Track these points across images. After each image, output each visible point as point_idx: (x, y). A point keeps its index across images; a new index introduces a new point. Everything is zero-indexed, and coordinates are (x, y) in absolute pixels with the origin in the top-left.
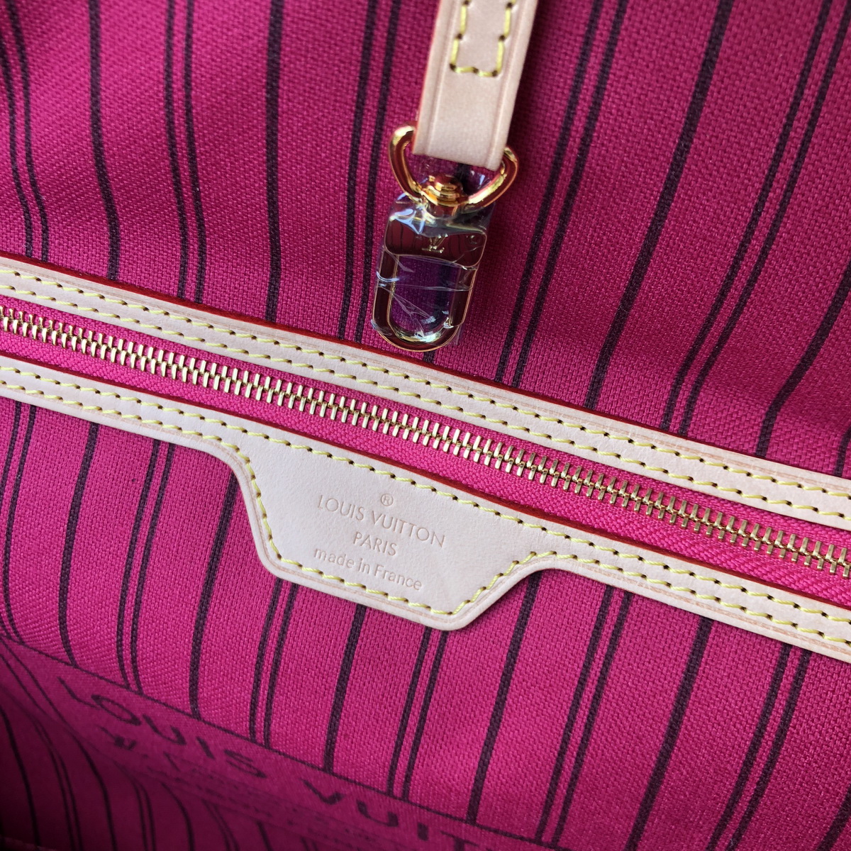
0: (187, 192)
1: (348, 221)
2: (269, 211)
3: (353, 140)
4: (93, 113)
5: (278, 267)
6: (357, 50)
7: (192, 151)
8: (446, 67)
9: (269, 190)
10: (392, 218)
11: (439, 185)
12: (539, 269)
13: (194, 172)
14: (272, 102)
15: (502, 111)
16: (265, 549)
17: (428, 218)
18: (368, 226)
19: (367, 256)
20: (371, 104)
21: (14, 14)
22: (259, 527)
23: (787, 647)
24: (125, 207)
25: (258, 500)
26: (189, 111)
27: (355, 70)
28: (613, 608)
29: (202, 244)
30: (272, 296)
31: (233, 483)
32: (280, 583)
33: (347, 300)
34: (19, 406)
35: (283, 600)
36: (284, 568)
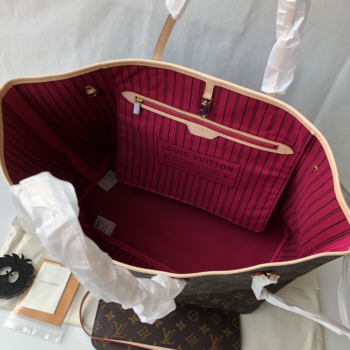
0: (182, 98)
1: (198, 103)
3: (199, 96)
4: (174, 90)
7: (184, 94)
8: (206, 92)
11: (206, 101)
13: (183, 96)
15: (211, 96)
16: (191, 132)
17: (205, 104)
18: (200, 104)
19: (199, 106)
22: (190, 130)
23: (242, 145)
25: (189, 127)
28: (226, 140)
29: (182, 104)
30: (189, 109)
31: (186, 126)
32: (192, 134)
33: (197, 110)
34: (162, 116)
35: (193, 136)
36: (193, 133)
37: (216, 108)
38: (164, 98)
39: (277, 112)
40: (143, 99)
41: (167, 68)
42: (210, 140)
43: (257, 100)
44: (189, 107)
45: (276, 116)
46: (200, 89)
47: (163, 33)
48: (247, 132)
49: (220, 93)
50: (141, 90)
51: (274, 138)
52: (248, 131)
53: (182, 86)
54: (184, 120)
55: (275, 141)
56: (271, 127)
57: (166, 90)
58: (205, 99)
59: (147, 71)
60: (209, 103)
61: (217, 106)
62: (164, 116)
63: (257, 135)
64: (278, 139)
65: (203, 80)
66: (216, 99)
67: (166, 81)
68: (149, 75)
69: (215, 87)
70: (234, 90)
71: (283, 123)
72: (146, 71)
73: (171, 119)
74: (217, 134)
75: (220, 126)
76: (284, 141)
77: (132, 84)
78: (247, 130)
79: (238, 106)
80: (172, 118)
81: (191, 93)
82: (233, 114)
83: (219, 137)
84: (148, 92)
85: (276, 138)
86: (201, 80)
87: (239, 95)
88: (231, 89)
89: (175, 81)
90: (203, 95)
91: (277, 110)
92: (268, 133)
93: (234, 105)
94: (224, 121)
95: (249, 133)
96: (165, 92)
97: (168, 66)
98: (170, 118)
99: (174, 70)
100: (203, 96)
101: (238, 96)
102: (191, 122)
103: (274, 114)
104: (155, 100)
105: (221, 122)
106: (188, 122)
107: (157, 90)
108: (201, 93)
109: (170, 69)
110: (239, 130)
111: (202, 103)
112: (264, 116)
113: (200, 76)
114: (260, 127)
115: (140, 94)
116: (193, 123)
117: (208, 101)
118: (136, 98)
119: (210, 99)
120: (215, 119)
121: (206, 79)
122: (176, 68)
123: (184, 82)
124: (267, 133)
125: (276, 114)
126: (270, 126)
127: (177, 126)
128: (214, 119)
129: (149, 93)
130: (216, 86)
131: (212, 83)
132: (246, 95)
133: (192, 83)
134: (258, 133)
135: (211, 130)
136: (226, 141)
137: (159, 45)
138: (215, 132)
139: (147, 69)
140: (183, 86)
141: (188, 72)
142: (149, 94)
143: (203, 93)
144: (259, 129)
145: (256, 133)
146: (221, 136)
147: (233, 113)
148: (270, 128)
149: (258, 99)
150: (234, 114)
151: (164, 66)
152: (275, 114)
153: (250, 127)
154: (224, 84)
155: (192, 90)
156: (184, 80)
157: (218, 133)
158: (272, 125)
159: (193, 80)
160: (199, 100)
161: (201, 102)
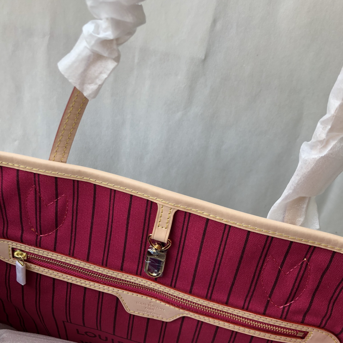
0: (107, 243)
1: (140, 250)
2: (124, 247)
3: (142, 235)
4: (91, 227)
5: (124, 260)
6: (143, 221)
7: (111, 234)
8: (157, 226)
9: (125, 243)
10: (149, 250)
11: (157, 245)
12: (178, 262)
13: (110, 238)
14: (127, 228)
15: (167, 235)
16: (127, 309)
17: (155, 251)
18: (144, 251)
19: (143, 258)
20: (146, 229)
21: (77, 209)
22: (125, 306)
23: (233, 331)
24: (93, 246)
25: (123, 301)
26: (112, 227)
27: (143, 224)
28: (200, 323)
29: (108, 255)
30: (122, 266)
31: (118, 299)
32: (130, 315)
33: (138, 267)
34: (68, 283)
35: (132, 317)
36: (131, 312)
37: (179, 259)
38: (71, 246)
39: (308, 260)
40: (27, 253)
41: (78, 178)
42: (167, 322)
43: (268, 236)
44: (121, 260)
45: (305, 269)
46: (145, 220)
47: (69, 111)
48: (243, 309)
49: (187, 227)
50: (22, 233)
51: (300, 318)
52: (246, 307)
53: (109, 216)
54: (111, 288)
55: (302, 323)
56: (295, 293)
57: (76, 229)
58: (154, 242)
59: (36, 189)
60: (163, 248)
61: (179, 256)
62: (71, 284)
63: (264, 314)
64: (308, 319)
65: (151, 199)
66: (177, 240)
67: (75, 207)
68: (40, 198)
69: (178, 214)
70: (217, 219)
71: (320, 282)
72: (34, 189)
73: (85, 288)
74: (178, 313)
75: (186, 296)
76: (321, 324)
77: (4, 223)
78: (244, 305)
79: (225, 252)
80: (87, 286)
81: (127, 230)
82: (213, 271)
83: (184, 318)
84: (37, 235)
85: (304, 316)
86: (148, 200)
87: (227, 229)
88: (211, 217)
89: (94, 208)
90: (151, 233)
91: (308, 256)
92: (287, 309)
93: (217, 250)
94: (194, 287)
95: (247, 310)
96: (72, 234)
97: (79, 173)
98: (83, 285)
99: (92, 181)
100: (151, 235)
101: (224, 231)
102: (125, 292)
103: (302, 264)
104: (51, 251)
105: (189, 289)
106: (121, 291)
107: (57, 231)
108: (148, 230)
109: (85, 179)
110: (227, 304)
111: (150, 248)
112: (280, 271)
113: (145, 191)
114: (270, 297)
115: (22, 241)
116: (130, 293)
117: (162, 244)
118: (14, 250)
119: (166, 242)
120: (176, 283)
121: (157, 195)
122: (97, 177)
123: (111, 208)
124: (284, 308)
125: (307, 264)
126: (293, 293)
127: (99, 299)
128: (173, 284)
129: (39, 237)
130: (178, 211)
131: (171, 205)
132: (243, 227)
133: (128, 207)
134: (265, 310)
135: (167, 305)
136: (199, 326)
137: (60, 134)
138: (177, 309)
139: (35, 184)
140: (111, 217)
141: (121, 184)
142: (39, 240)
143: (150, 228)
144: (268, 301)
145: (262, 310)
146: (189, 316)
147: (214, 268)
148: (292, 296)
149: (270, 234)
150: (216, 271)
151: (73, 172)
152: (304, 265)
153: (248, 299)
154: (196, 207)
155: (128, 223)
156: (112, 203)
157: (181, 311)
158: (297, 290)
159: (131, 201)
160: (142, 244)
161: (146, 247)
